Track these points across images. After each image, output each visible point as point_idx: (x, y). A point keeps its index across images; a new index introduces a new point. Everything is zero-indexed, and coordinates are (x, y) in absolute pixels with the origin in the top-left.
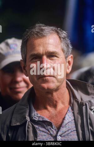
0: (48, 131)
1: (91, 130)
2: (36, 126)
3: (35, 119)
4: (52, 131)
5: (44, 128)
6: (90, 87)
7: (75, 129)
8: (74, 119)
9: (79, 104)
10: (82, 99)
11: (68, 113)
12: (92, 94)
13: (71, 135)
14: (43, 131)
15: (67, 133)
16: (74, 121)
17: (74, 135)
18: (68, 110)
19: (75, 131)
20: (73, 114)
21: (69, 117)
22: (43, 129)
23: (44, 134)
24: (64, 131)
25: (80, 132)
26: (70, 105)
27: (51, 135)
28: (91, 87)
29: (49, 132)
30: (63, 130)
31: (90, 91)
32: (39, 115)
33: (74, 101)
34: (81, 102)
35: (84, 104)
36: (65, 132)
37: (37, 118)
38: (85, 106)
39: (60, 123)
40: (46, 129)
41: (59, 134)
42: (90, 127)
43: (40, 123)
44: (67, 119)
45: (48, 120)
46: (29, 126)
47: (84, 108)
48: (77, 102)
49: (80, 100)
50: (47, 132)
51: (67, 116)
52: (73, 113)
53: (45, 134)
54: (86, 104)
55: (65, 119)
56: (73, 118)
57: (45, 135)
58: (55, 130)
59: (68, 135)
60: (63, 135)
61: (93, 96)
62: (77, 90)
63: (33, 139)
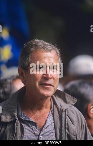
0: (33, 130)
1: (67, 133)
2: (23, 125)
3: (22, 118)
4: (36, 130)
5: (29, 127)
6: (68, 97)
7: (54, 131)
8: (54, 123)
9: (59, 111)
10: (61, 106)
11: (49, 116)
12: (69, 103)
13: (50, 136)
14: (28, 130)
16: (53, 124)
17: (52, 136)
18: (49, 114)
19: (54, 133)
21: (50, 120)
22: (28, 128)
23: (28, 132)
24: (45, 132)
25: (58, 134)
26: (51, 110)
27: (35, 134)
28: (69, 97)
29: (33, 131)
30: (45, 130)
31: (68, 100)
32: (25, 116)
33: (54, 106)
34: (60, 109)
35: (64, 111)
36: (46, 133)
37: (24, 118)
38: (64, 113)
39: (43, 125)
40: (31, 128)
42: (67, 131)
43: (26, 122)
44: (49, 122)
45: (34, 121)
47: (63, 114)
48: (58, 108)
49: (60, 107)
50: (32, 130)
51: (48, 119)
52: (53, 117)
53: (30, 132)
54: (65, 111)
55: (47, 121)
56: (53, 121)
57: (29, 134)
58: (38, 130)
59: (48, 135)
60: (44, 135)
61: (71, 105)
62: (56, 96)
63: (20, 136)
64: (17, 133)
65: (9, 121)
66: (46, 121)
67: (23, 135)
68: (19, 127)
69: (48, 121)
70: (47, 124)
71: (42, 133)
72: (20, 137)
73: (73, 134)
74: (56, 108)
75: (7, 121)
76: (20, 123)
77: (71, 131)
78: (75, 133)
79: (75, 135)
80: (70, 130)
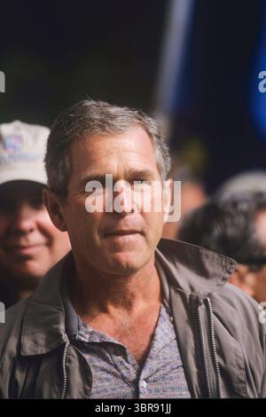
0: (116, 367)
1: (220, 365)
2: (87, 357)
3: (83, 339)
4: (126, 367)
5: (106, 360)
6: (210, 259)
7: (180, 363)
8: (177, 339)
9: (188, 301)
10: (192, 289)
11: (159, 323)
12: (215, 275)
13: (171, 379)
14: (103, 370)
15: (161, 372)
16: (175, 341)
17: (178, 377)
18: (160, 315)
19: (182, 369)
20: (172, 326)
21: (165, 333)
22: (104, 364)
23: (105, 375)
24: (155, 369)
25: (194, 369)
26: (162, 302)
27: (123, 378)
28: (213, 259)
29: (119, 370)
30: (151, 364)
31: (210, 267)
32: (91, 330)
33: (173, 291)
34: (191, 295)
35: (202, 301)
36: (157, 371)
37: (88, 336)
38: (203, 306)
39: (143, 349)
40: (111, 364)
41: (142, 377)
42: (218, 359)
43: (95, 348)
44: (161, 338)
45: (116, 342)
46: (71, 357)
47: (201, 310)
48: (183, 295)
49: (188, 292)
50: (114, 370)
51: (158, 330)
52: (173, 322)
53: (109, 376)
54: (206, 302)
55: (156, 338)
56: (173, 336)
57: (108, 380)
58: (133, 366)
59: (163, 378)
60: (152, 378)
61: (220, 282)
62: (174, 263)
63: (81, 390)
64: (72, 383)
65: (44, 352)
66: (153, 337)
67: (91, 386)
68: (75, 365)
69: (158, 337)
70: (158, 345)
71: (144, 374)
72: (80, 393)
73: (238, 365)
74: (178, 295)
75: (39, 353)
76: (78, 353)
77: (231, 356)
78: (241, 363)
79: (243, 366)
80: (226, 355)
